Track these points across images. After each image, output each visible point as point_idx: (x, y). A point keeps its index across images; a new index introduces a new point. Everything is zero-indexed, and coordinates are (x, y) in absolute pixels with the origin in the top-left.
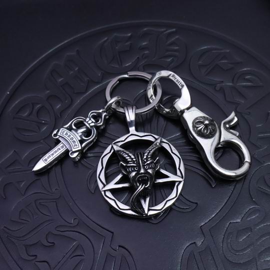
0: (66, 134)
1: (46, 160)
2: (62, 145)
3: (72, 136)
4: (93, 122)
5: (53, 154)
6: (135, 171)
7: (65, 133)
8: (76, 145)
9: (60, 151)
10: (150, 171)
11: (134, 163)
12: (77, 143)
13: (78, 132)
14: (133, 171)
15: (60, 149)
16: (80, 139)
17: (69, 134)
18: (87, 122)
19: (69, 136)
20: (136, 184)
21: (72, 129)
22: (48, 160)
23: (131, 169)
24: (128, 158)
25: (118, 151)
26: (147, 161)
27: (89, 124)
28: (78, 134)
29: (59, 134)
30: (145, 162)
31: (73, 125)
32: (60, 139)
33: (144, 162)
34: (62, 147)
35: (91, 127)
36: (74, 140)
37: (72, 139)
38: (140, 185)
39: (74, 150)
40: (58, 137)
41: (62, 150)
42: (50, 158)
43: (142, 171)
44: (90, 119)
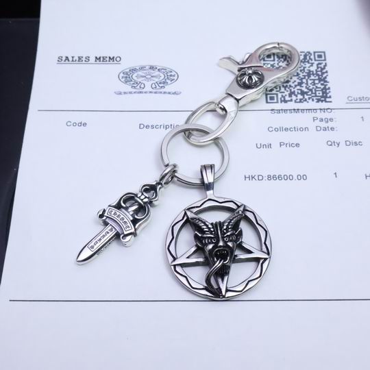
0: (115, 214)
1: (92, 247)
2: (110, 227)
3: (122, 216)
4: (146, 197)
5: (100, 240)
6: (213, 243)
7: (113, 213)
8: (129, 227)
9: (108, 235)
10: (230, 244)
11: (212, 234)
12: (129, 225)
13: (129, 210)
14: (210, 243)
15: (108, 233)
16: (132, 219)
17: (118, 213)
18: (139, 198)
19: (119, 216)
20: (213, 259)
21: (121, 207)
22: (95, 247)
23: (208, 241)
24: (205, 227)
25: (192, 219)
26: (228, 232)
27: (142, 200)
28: (129, 212)
29: (106, 214)
30: (225, 233)
31: (122, 202)
32: (108, 220)
33: (223, 234)
34: (111, 230)
35: (145, 203)
36: (125, 220)
37: (123, 219)
38: (217, 260)
39: (126, 233)
40: (104, 218)
41: (111, 233)
42: (98, 245)
43: (221, 244)
44: (142, 194)
